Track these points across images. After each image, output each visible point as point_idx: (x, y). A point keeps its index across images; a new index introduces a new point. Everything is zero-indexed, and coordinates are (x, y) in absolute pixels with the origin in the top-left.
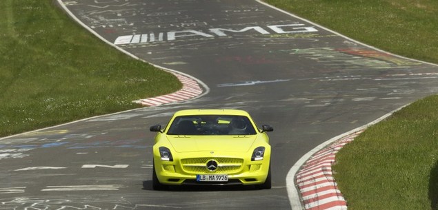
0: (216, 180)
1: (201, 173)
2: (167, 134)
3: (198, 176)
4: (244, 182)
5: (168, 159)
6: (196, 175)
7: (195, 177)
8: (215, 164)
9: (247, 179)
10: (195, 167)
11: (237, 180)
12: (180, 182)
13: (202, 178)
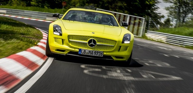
0: (94, 55)
1: (83, 48)
2: (63, 19)
3: (80, 50)
4: (115, 59)
5: (59, 34)
6: (79, 49)
7: (78, 50)
8: (95, 42)
9: (117, 57)
10: (79, 43)
11: (109, 57)
12: (65, 53)
13: (83, 52)
